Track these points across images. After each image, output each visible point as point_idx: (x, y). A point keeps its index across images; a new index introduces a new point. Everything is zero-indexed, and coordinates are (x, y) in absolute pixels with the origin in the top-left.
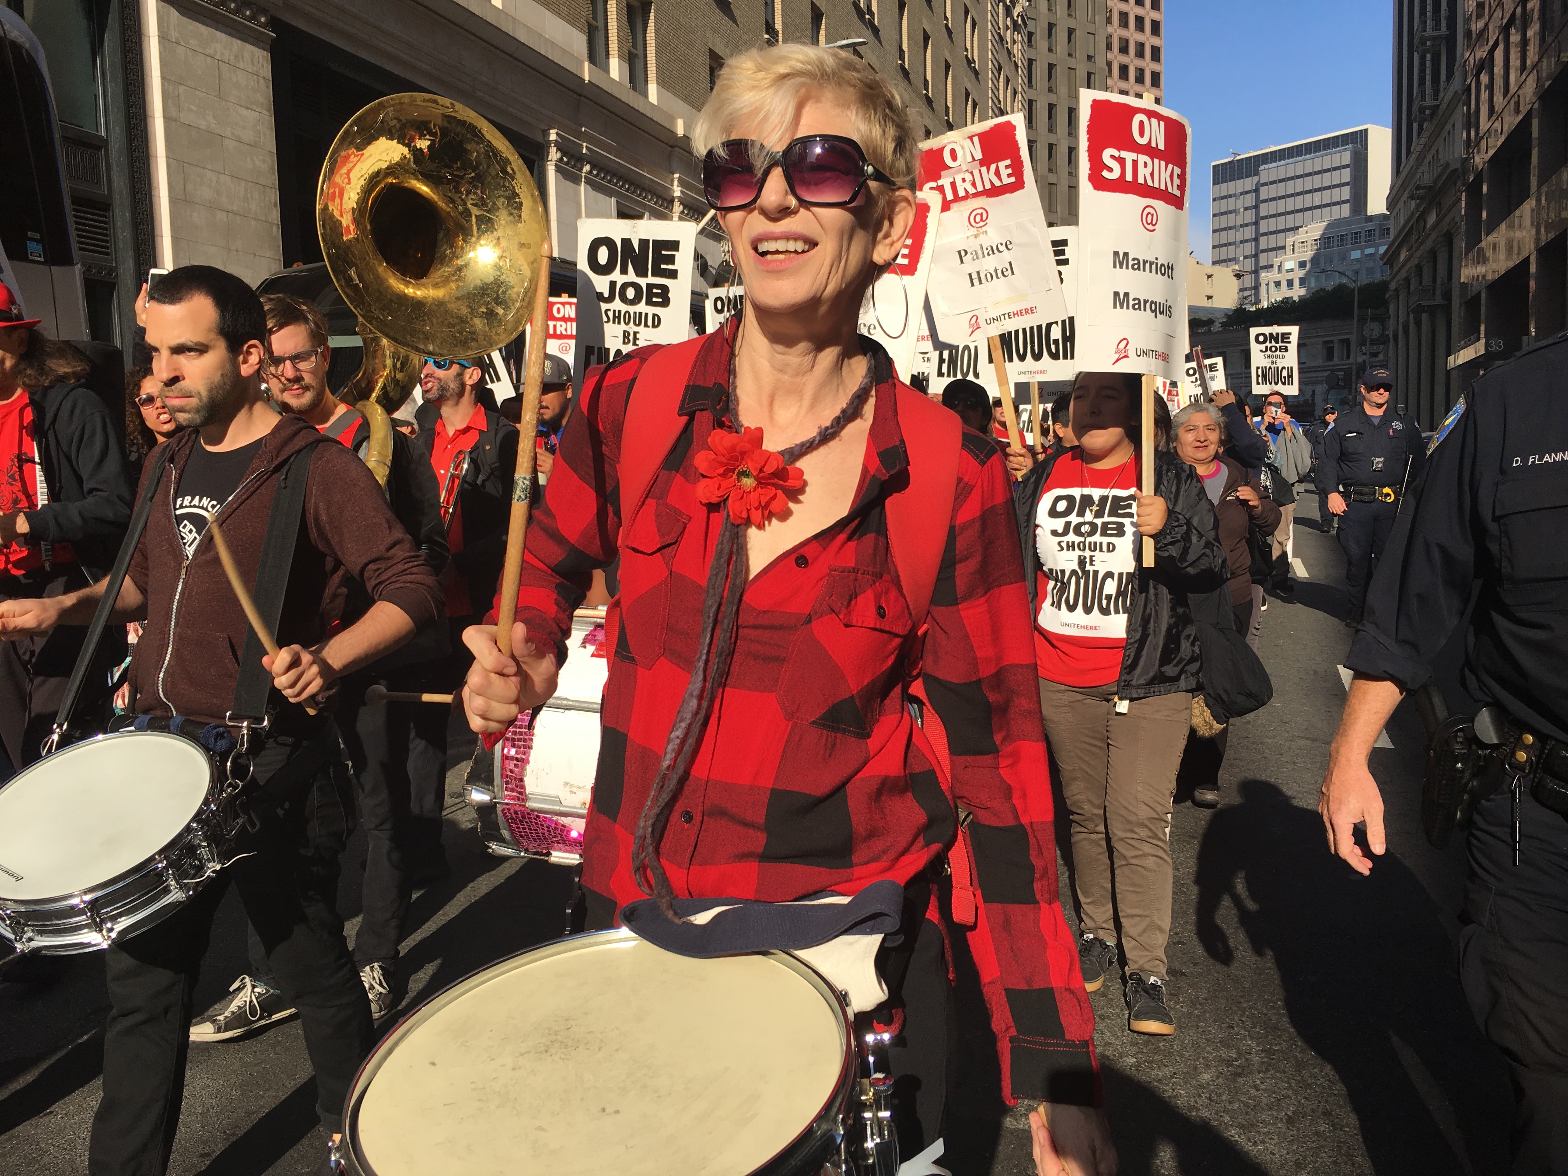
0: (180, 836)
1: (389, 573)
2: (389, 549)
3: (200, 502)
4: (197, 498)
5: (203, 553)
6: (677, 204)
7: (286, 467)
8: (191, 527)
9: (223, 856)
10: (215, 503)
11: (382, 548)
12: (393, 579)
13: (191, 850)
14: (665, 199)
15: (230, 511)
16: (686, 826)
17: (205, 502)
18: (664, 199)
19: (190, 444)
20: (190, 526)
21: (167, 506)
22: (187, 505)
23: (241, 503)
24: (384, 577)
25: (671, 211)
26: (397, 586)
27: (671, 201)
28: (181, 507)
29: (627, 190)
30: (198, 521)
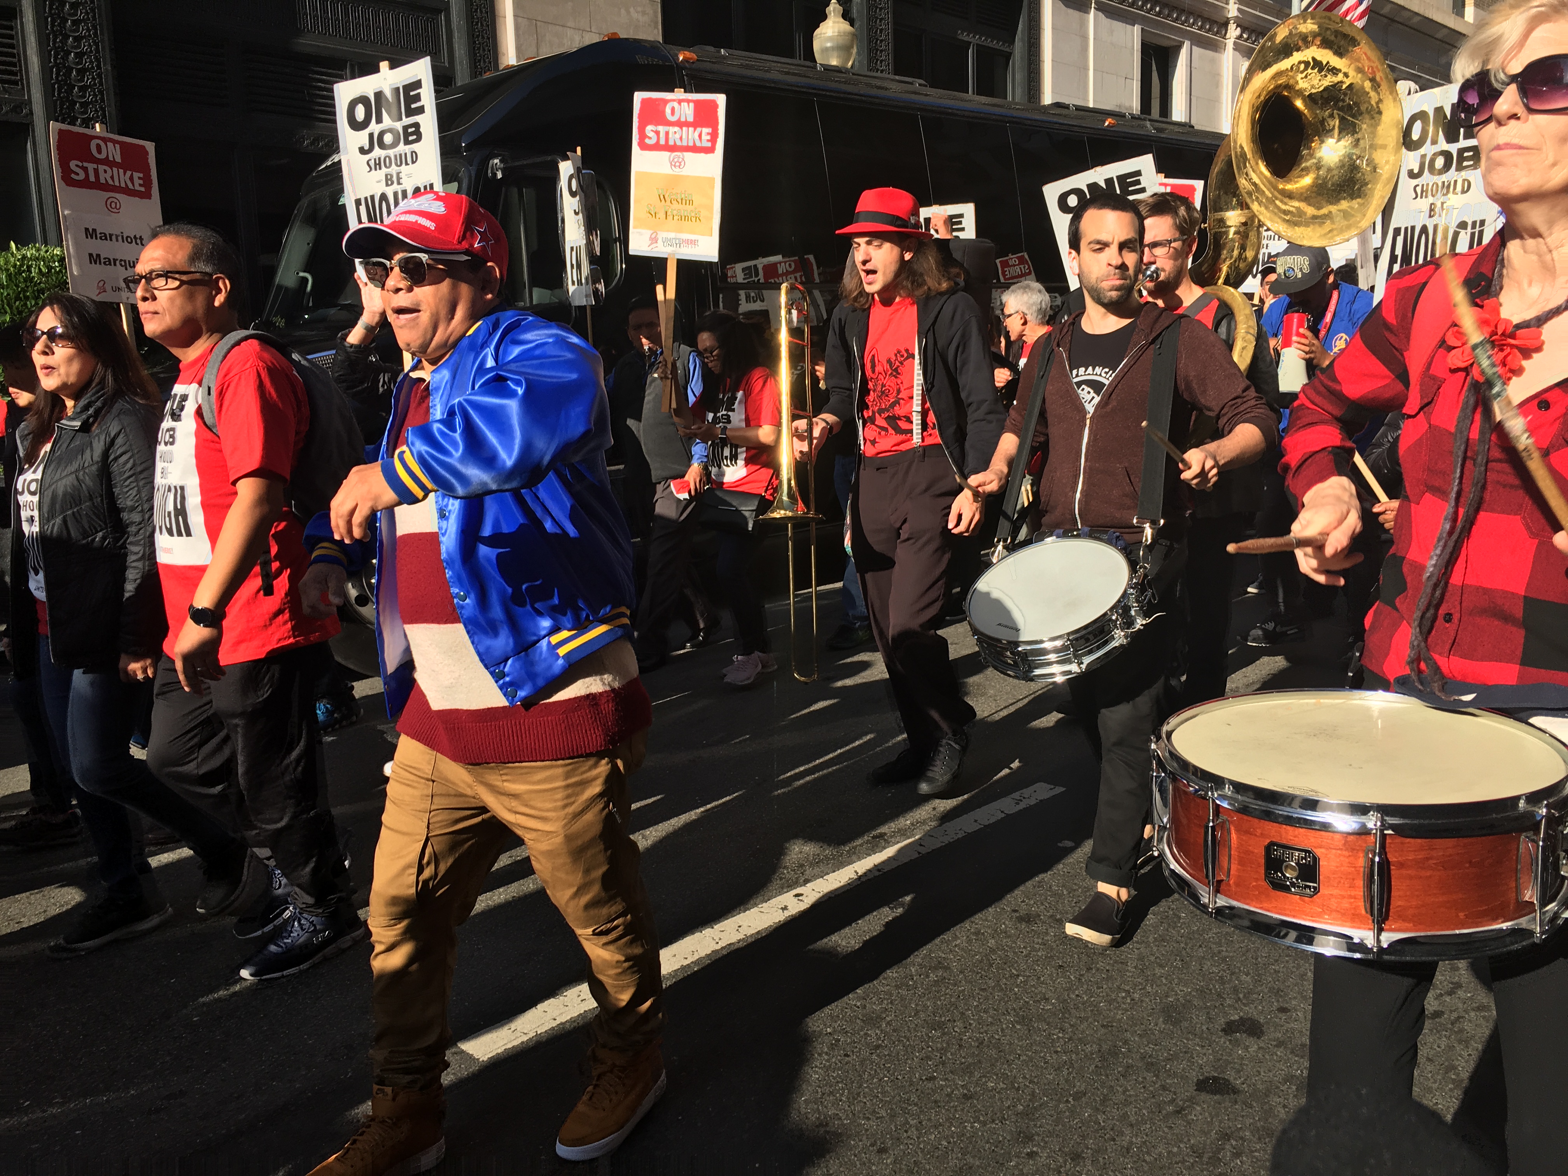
0: (1119, 601)
1: (1245, 406)
2: (1244, 391)
3: (1094, 370)
4: (1090, 368)
5: (1102, 408)
6: (1232, 26)
7: (1160, 339)
8: (1089, 389)
9: (1146, 615)
10: (1107, 370)
11: (1240, 390)
12: (1249, 410)
13: (1127, 609)
14: (1216, 22)
15: (1122, 374)
16: (1447, 625)
17: (1098, 370)
18: (1213, 22)
19: (1070, 333)
20: (1087, 389)
21: (1067, 378)
22: (1082, 374)
23: (1129, 368)
24: (1242, 409)
25: (1224, 37)
26: (1252, 414)
27: (1226, 24)
28: (1077, 376)
29: (1158, 14)
30: (1096, 386)
